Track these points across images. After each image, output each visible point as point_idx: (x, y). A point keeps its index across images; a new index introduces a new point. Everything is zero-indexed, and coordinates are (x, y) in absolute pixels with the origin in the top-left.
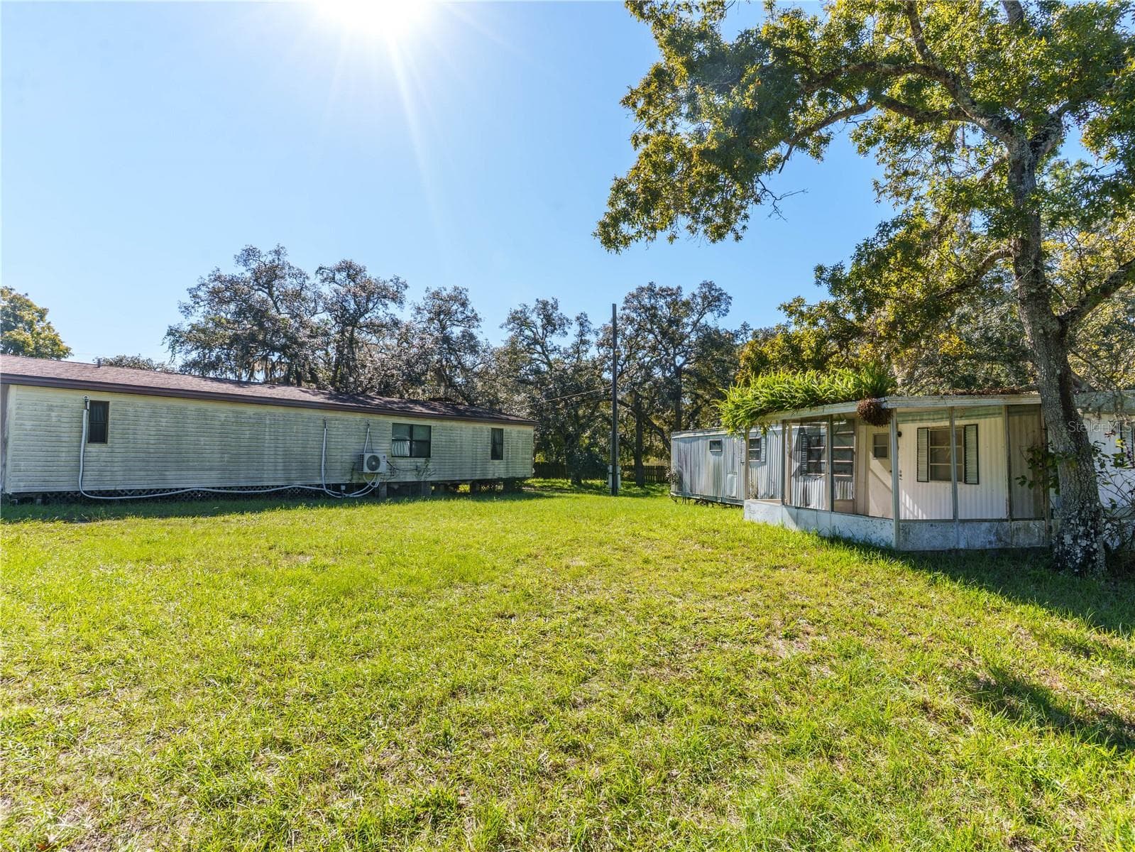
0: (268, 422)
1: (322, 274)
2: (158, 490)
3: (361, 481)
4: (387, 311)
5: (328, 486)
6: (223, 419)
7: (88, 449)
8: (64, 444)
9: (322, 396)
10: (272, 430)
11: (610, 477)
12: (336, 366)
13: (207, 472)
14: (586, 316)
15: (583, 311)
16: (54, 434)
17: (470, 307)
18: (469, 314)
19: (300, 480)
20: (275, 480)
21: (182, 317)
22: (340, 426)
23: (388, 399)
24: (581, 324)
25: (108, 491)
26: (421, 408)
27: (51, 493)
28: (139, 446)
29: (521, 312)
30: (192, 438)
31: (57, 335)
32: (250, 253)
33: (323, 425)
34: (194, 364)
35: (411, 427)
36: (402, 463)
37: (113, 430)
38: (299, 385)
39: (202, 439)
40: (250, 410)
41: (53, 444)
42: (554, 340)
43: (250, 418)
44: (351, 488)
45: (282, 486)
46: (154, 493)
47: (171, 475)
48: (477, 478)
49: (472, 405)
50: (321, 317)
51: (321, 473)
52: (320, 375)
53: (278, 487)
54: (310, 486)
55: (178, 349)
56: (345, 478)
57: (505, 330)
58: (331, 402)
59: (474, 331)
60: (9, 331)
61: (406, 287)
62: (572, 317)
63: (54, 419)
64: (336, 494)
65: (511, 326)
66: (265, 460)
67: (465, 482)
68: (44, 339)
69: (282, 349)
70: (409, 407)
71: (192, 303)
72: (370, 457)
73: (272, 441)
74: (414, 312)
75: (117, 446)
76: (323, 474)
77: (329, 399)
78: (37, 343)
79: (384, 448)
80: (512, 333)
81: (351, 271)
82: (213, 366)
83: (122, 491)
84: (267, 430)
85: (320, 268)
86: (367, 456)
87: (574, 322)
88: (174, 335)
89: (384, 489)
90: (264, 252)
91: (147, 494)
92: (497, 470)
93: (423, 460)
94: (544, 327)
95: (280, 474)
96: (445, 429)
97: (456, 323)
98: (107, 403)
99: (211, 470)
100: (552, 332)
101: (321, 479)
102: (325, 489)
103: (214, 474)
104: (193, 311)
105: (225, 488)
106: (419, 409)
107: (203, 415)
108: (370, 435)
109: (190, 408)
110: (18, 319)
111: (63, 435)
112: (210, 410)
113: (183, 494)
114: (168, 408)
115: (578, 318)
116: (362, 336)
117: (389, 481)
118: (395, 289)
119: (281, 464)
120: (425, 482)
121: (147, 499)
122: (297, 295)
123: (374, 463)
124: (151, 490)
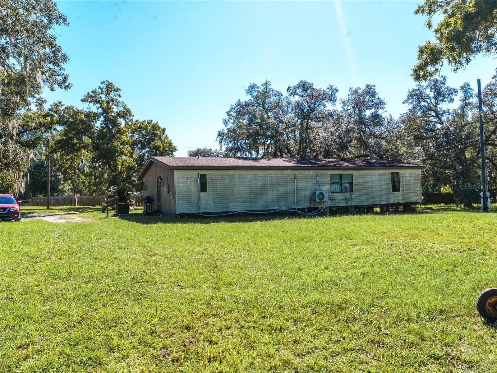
0: (268, 178)
1: (290, 91)
2: (226, 212)
3: (315, 206)
4: (326, 109)
5: (299, 209)
6: (249, 178)
7: (201, 195)
8: (193, 193)
9: (294, 162)
10: (271, 182)
11: (482, 200)
12: (300, 144)
13: (245, 204)
14: (468, 85)
15: (466, 82)
16: (189, 189)
17: (377, 97)
18: (376, 101)
19: (285, 206)
20: (274, 207)
21: (223, 126)
22: (303, 178)
23: (329, 160)
24: (465, 92)
25: (209, 213)
26: (347, 164)
27: (190, 214)
28: (218, 192)
29: (418, 90)
30: (238, 188)
31: (171, 141)
32: (253, 87)
33: (294, 178)
34: (231, 150)
35: (341, 175)
36: (338, 196)
37: (209, 186)
38: (282, 157)
39: (241, 188)
40: (260, 173)
41: (189, 193)
42: (443, 106)
43: (261, 177)
44: (310, 210)
45: (277, 210)
46: (225, 213)
47: (231, 205)
48: (383, 203)
49: (381, 158)
50: (291, 116)
51: (295, 202)
52: (292, 149)
53: (275, 210)
54: (290, 209)
55: (223, 143)
56: (307, 205)
57: (407, 104)
58: (298, 165)
59: (380, 112)
60: (153, 141)
61: (337, 91)
62: (458, 87)
63: (189, 183)
64: (303, 213)
65: (410, 101)
66: (269, 197)
67: (376, 206)
68: (166, 143)
69: (272, 137)
70: (341, 164)
71: (228, 118)
72: (319, 193)
73: (271, 188)
74: (342, 105)
75: (211, 193)
76: (296, 203)
77: (297, 163)
78: (163, 146)
79: (326, 188)
80: (411, 106)
81: (305, 86)
82: (239, 149)
83: (214, 212)
84: (268, 182)
85: (289, 88)
86: (317, 193)
87: (459, 91)
88: (220, 136)
89: (328, 210)
90: (259, 85)
91: (222, 214)
92: (397, 198)
93: (349, 194)
94: (435, 98)
95: (276, 204)
96: (361, 175)
97: (369, 107)
98: (206, 175)
99: (246, 202)
100: (442, 100)
101: (295, 206)
102: (297, 211)
103: (247, 204)
104: (229, 122)
105: (252, 211)
106: (346, 164)
107: (241, 177)
108: (318, 181)
109: (236, 174)
110: (155, 135)
111: (192, 189)
112: (244, 174)
113: (236, 214)
114: (228, 175)
115: (462, 88)
116: (313, 124)
117: (330, 206)
118: (330, 93)
119: (276, 199)
120: (351, 206)
121: (223, 216)
122: (278, 105)
123: (321, 196)
124: (224, 212)
